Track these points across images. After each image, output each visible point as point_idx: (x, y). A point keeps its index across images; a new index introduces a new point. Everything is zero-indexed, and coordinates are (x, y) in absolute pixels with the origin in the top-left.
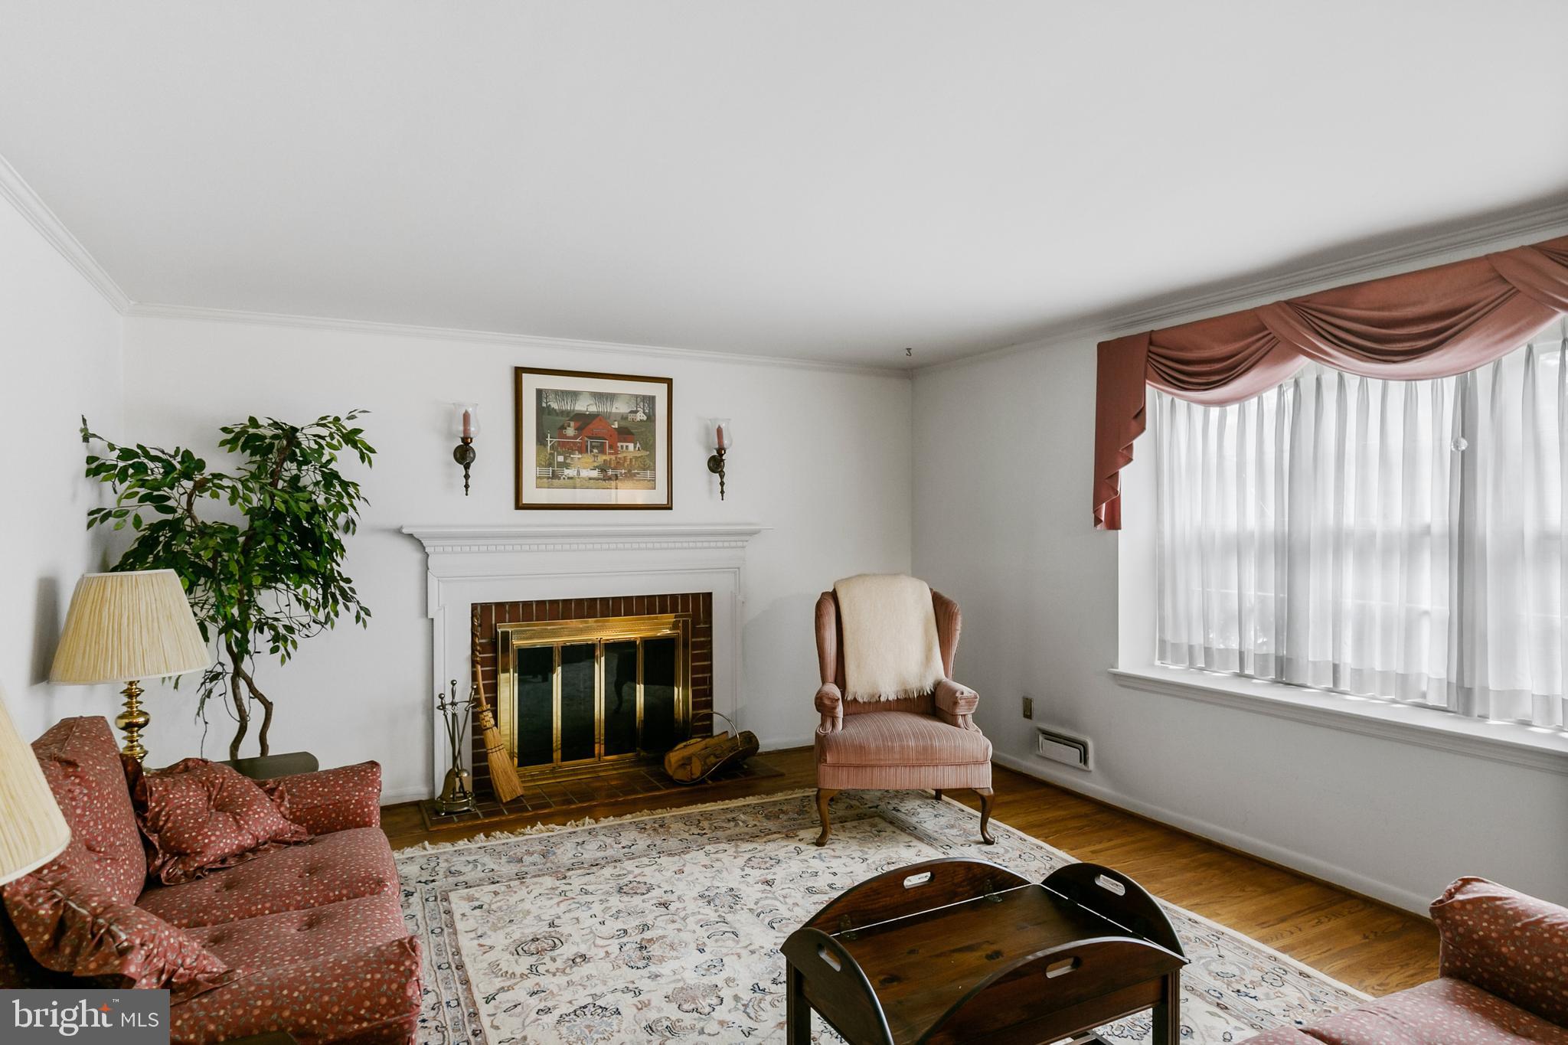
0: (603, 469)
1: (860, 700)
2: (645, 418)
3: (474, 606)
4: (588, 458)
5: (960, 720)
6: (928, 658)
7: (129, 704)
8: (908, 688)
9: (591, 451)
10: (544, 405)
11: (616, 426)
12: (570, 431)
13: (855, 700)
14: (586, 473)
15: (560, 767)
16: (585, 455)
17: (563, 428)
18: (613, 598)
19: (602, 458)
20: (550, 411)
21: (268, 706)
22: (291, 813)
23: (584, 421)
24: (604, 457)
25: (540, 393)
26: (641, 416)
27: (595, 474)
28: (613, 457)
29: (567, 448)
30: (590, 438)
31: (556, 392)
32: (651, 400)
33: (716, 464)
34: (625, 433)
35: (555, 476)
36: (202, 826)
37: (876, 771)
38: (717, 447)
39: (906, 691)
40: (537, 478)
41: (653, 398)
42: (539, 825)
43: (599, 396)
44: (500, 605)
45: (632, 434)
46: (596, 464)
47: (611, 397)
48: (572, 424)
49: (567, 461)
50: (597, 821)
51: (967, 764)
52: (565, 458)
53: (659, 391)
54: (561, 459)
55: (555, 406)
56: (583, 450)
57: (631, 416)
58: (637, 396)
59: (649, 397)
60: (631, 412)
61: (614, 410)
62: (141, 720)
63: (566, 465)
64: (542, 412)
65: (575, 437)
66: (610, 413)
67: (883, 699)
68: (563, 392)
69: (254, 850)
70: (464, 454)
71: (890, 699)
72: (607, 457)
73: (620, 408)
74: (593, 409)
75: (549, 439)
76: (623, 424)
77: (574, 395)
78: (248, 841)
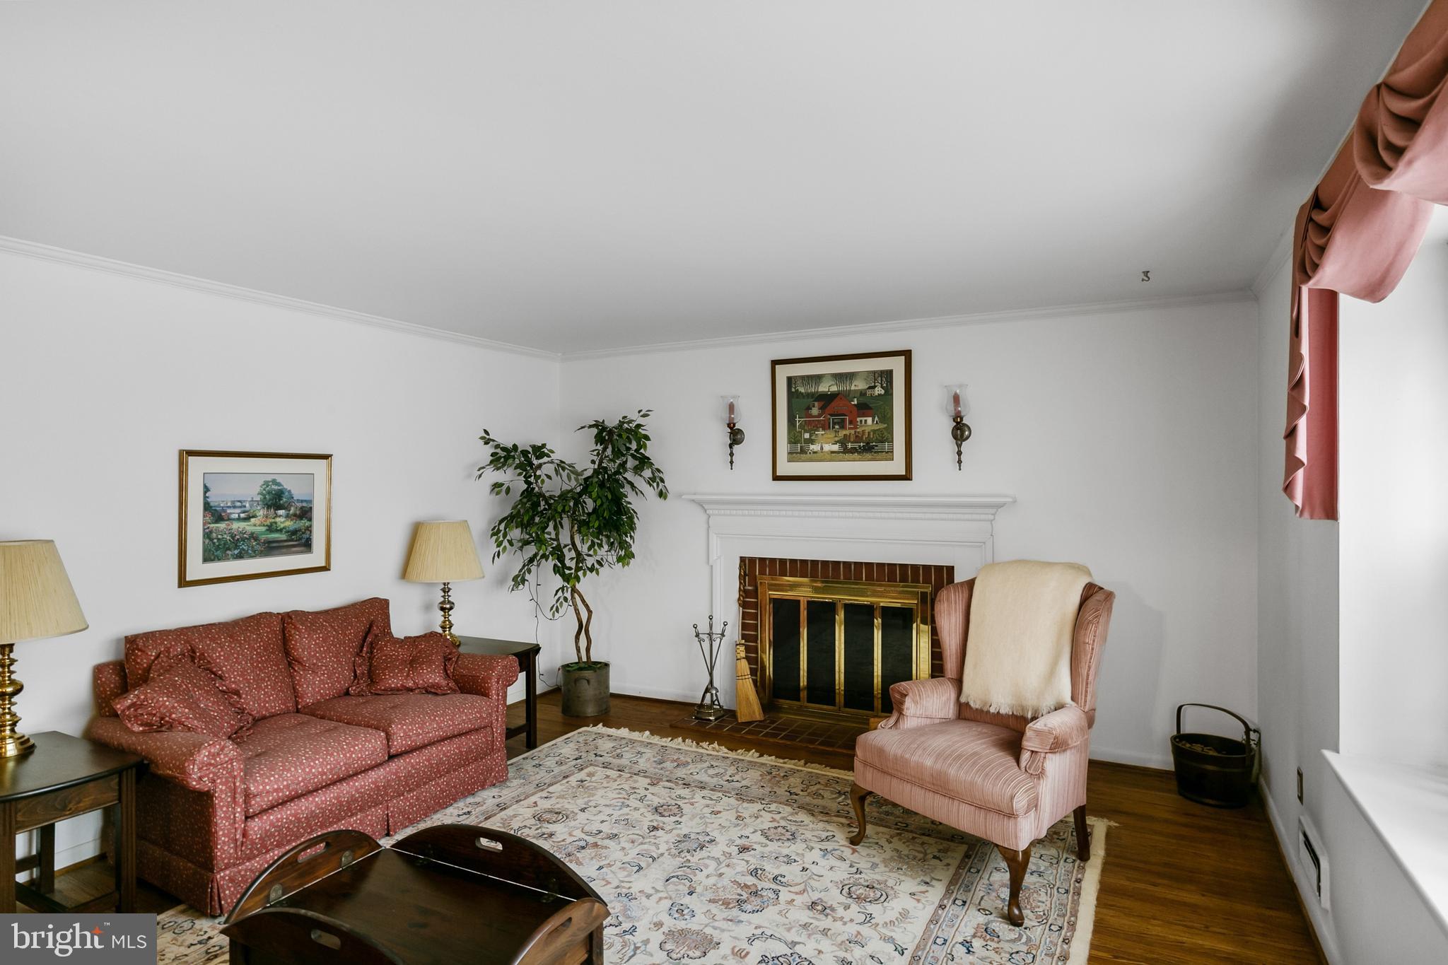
0: (843, 443)
1: (972, 704)
2: (883, 392)
3: (743, 559)
4: (830, 434)
5: (1025, 756)
7: (444, 596)
9: (833, 428)
10: (793, 390)
11: (855, 402)
12: (815, 411)
14: (828, 447)
15: (806, 707)
16: (828, 431)
17: (809, 408)
18: (855, 563)
19: (842, 433)
20: (798, 394)
21: (590, 612)
23: (827, 400)
24: (845, 432)
25: (790, 379)
26: (879, 391)
27: (836, 448)
28: (853, 432)
29: (813, 426)
30: (831, 415)
31: (803, 377)
32: (888, 375)
33: (960, 431)
34: (865, 408)
35: (803, 451)
38: (953, 413)
40: (789, 453)
41: (891, 372)
43: (840, 377)
44: (762, 560)
45: (871, 408)
46: (837, 439)
47: (850, 376)
48: (816, 404)
49: (813, 438)
51: (988, 810)
52: (810, 436)
53: (897, 365)
54: (807, 436)
55: (802, 390)
56: (825, 427)
57: (869, 392)
58: (874, 372)
59: (887, 371)
60: (870, 388)
61: (853, 388)
63: (811, 441)
64: (792, 395)
65: (819, 416)
66: (850, 391)
68: (808, 377)
69: (411, 690)
70: (736, 436)
71: (1002, 711)
72: (847, 432)
73: (859, 385)
74: (834, 389)
75: (797, 419)
76: (862, 400)
77: (818, 378)
78: (410, 684)
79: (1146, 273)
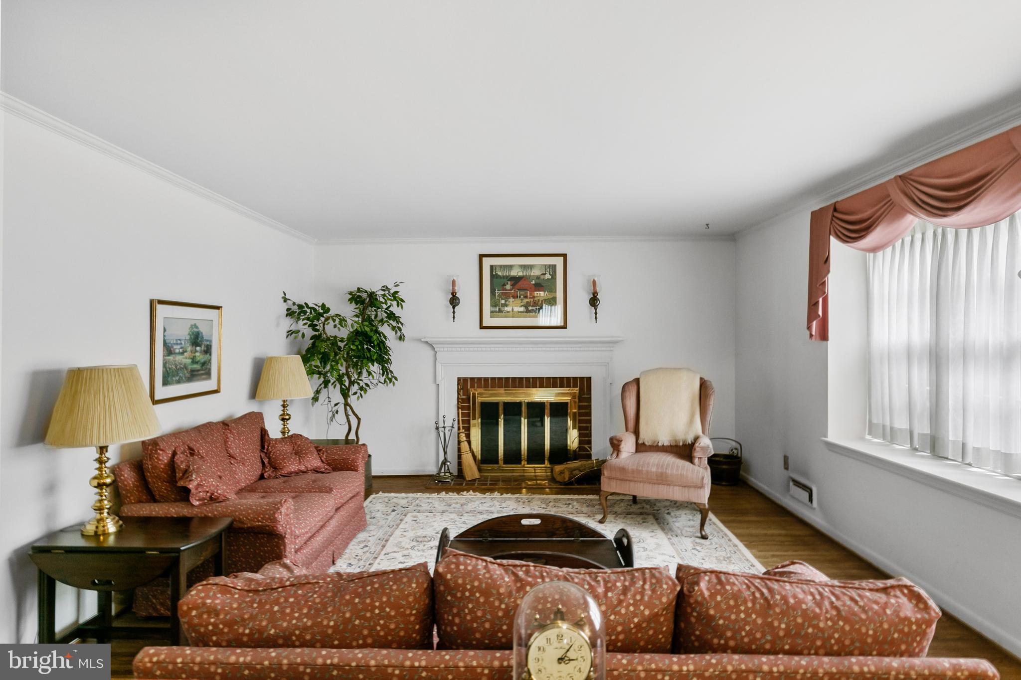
0: (526, 306)
1: (646, 443)
2: (550, 277)
3: (459, 379)
4: (518, 301)
5: (696, 461)
6: (691, 421)
7: (283, 411)
8: (677, 438)
9: (520, 297)
10: (494, 273)
11: (534, 282)
12: (508, 287)
13: (644, 444)
14: (516, 309)
15: (503, 467)
16: (516, 299)
17: (504, 285)
18: (533, 378)
19: (525, 301)
20: (497, 276)
21: (359, 419)
22: (326, 461)
23: (516, 280)
24: (527, 300)
25: (492, 267)
26: (548, 276)
27: (522, 309)
28: (532, 300)
29: (506, 296)
30: (519, 290)
31: (500, 266)
32: (553, 267)
33: (594, 301)
34: (539, 286)
35: (500, 311)
36: (284, 459)
37: (632, 484)
38: (593, 291)
39: (676, 441)
40: (491, 312)
41: (555, 265)
42: (471, 492)
43: (524, 267)
44: (472, 379)
45: (542, 286)
46: (522, 304)
47: (531, 267)
48: (509, 282)
49: (507, 303)
50: (502, 494)
51: (689, 487)
52: (505, 302)
53: (559, 262)
54: (503, 302)
55: (500, 273)
56: (515, 297)
57: (542, 277)
58: (545, 265)
59: (553, 265)
60: (542, 274)
61: (532, 274)
62: (287, 417)
63: (506, 305)
64: (493, 277)
65: (511, 290)
66: (530, 276)
67: (660, 444)
68: (504, 266)
69: (303, 472)
70: (454, 301)
71: (665, 444)
72: (528, 300)
73: (536, 272)
74: (521, 274)
75: (497, 291)
76: (538, 281)
77: (510, 267)
78: (303, 468)
79: (707, 225)
